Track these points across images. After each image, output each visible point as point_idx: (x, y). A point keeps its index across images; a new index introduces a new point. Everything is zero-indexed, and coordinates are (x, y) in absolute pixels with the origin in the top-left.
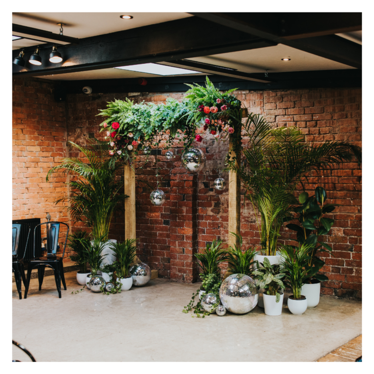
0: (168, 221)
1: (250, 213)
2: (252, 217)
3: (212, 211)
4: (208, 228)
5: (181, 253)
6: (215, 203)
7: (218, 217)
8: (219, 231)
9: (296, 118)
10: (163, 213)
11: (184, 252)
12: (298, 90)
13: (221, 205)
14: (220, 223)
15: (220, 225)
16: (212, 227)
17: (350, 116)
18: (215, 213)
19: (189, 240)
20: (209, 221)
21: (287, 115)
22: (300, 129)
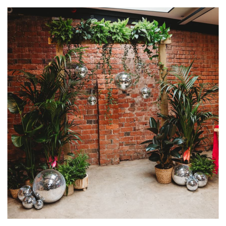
0: (91, 120)
1: (156, 109)
2: (158, 112)
3: (129, 110)
4: (126, 122)
5: (110, 143)
6: (131, 104)
7: (133, 113)
8: (135, 124)
9: (183, 48)
10: (86, 115)
11: (112, 142)
12: (185, 32)
13: (135, 105)
14: (135, 118)
15: (135, 119)
16: (129, 121)
17: (211, 50)
18: (132, 111)
19: (116, 133)
20: (126, 117)
21: (178, 46)
22: (186, 55)
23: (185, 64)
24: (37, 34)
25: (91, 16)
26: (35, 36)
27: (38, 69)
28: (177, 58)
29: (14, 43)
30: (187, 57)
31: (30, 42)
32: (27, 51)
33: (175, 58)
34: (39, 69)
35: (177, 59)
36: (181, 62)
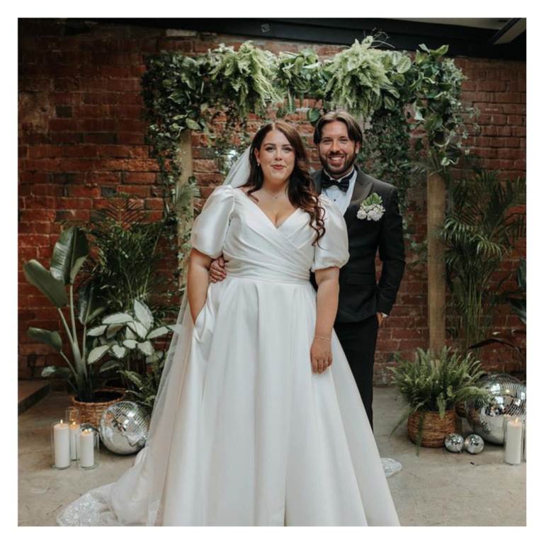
9: (507, 108)
21: (493, 103)
22: (513, 127)
23: (510, 151)
24: (129, 72)
25: (263, 26)
26: (126, 76)
27: (133, 157)
28: (487, 136)
29: (76, 93)
30: (516, 133)
31: (114, 92)
32: (108, 113)
33: (482, 134)
34: (135, 158)
35: (486, 138)
36: (497, 146)
